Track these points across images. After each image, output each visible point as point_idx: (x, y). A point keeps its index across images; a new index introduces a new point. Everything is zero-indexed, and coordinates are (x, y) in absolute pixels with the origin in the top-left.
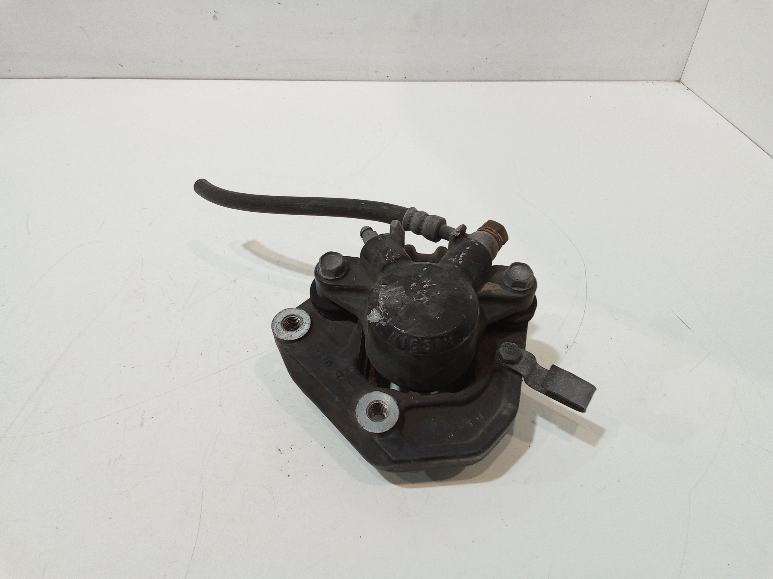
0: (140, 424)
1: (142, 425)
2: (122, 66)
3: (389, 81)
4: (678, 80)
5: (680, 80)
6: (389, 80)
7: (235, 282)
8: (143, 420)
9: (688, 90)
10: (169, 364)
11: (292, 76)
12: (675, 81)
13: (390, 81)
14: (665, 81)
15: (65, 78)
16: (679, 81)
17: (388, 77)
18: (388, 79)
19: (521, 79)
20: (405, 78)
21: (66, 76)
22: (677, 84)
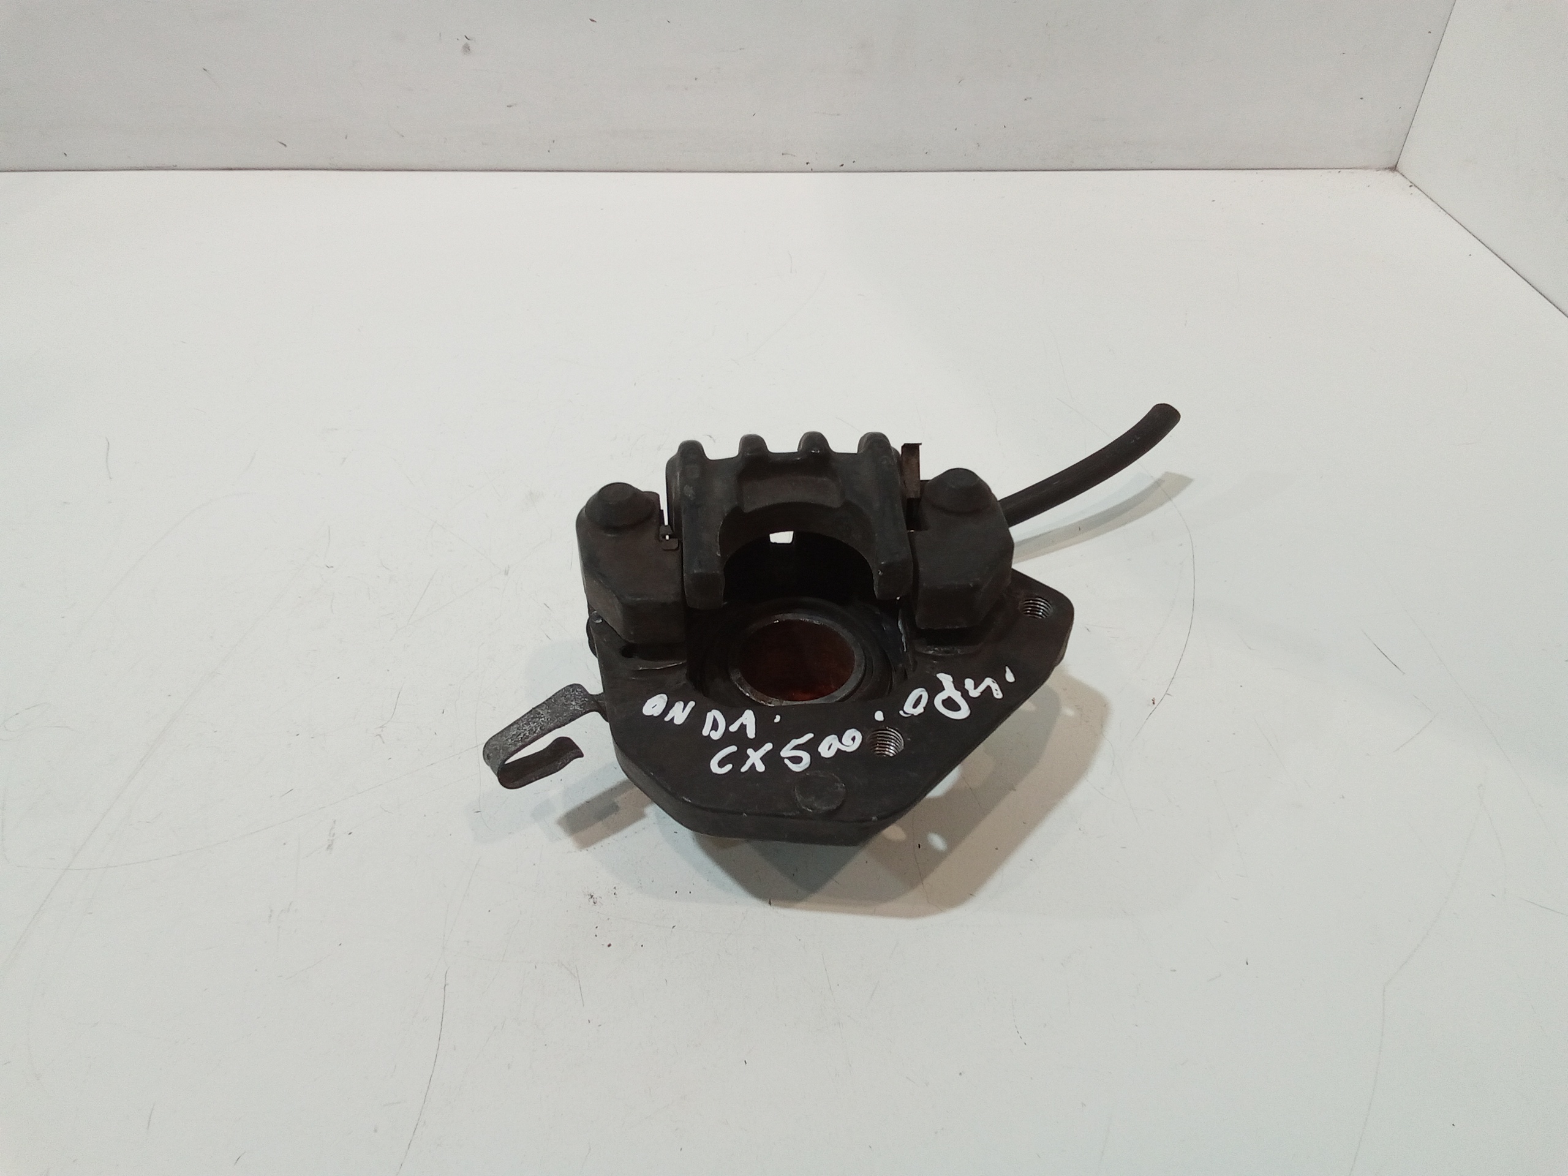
0: (327, 846)
1: (330, 847)
2: (285, 145)
3: (810, 172)
4: (1391, 165)
5: (1396, 166)
6: (810, 170)
7: (506, 573)
8: (331, 838)
9: (1411, 186)
10: (382, 731)
11: (617, 163)
12: (1386, 169)
13: (812, 171)
14: (1365, 168)
15: (174, 168)
16: (1394, 169)
17: (807, 163)
18: (808, 167)
19: (1074, 166)
20: (842, 165)
21: (176, 166)
22: (1389, 176)
